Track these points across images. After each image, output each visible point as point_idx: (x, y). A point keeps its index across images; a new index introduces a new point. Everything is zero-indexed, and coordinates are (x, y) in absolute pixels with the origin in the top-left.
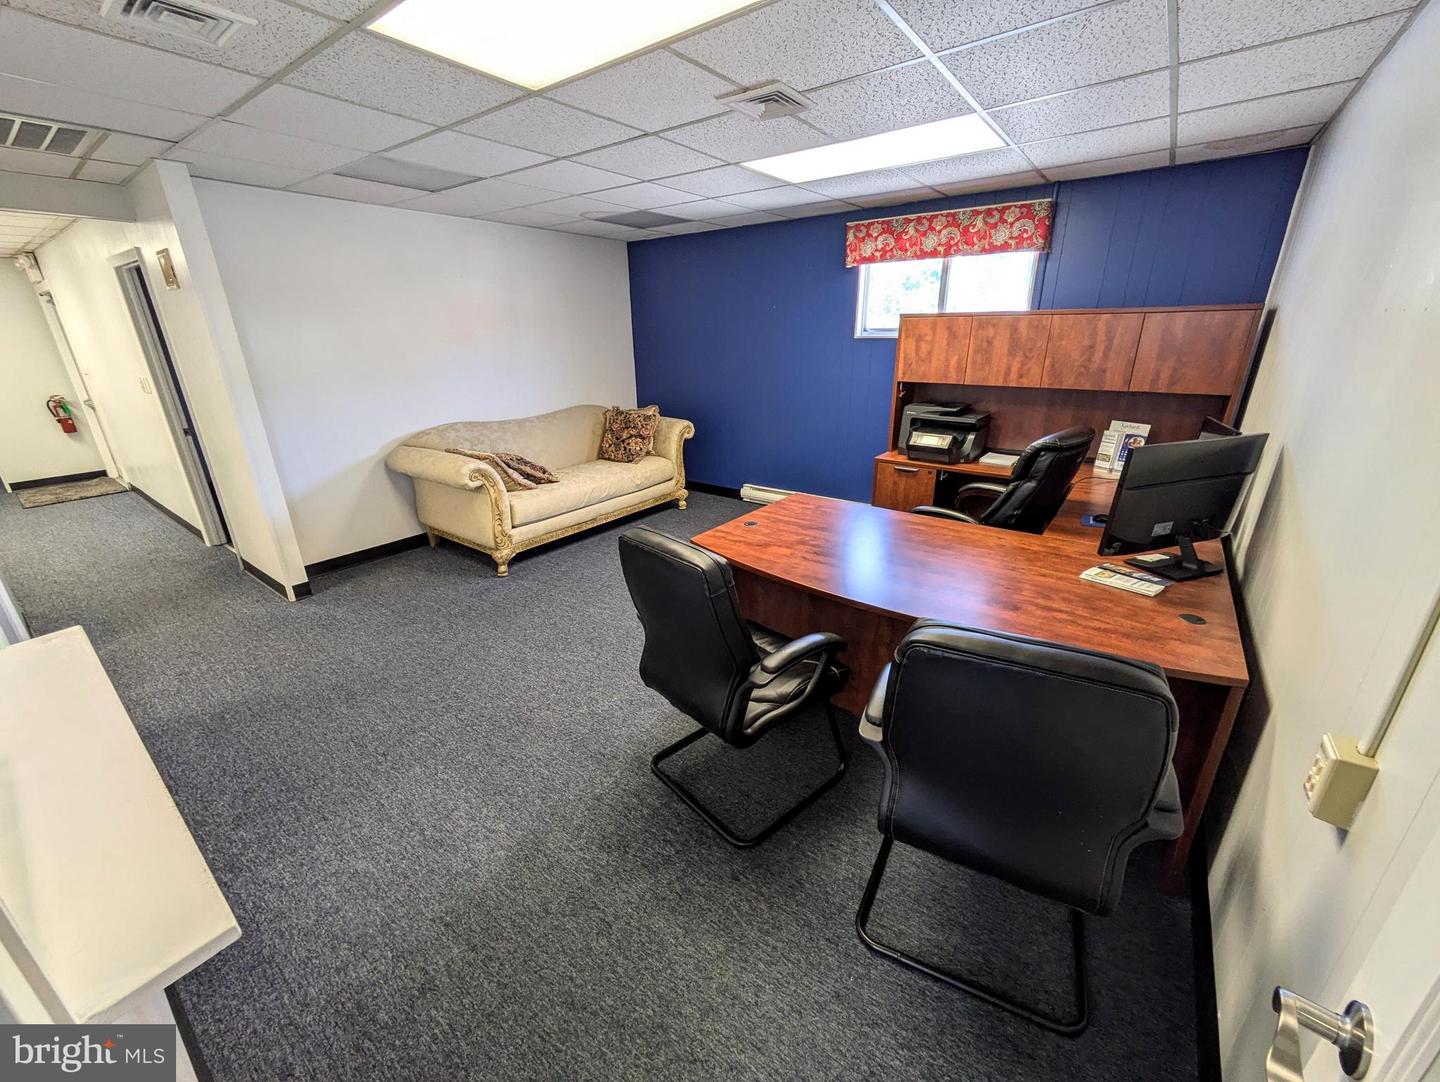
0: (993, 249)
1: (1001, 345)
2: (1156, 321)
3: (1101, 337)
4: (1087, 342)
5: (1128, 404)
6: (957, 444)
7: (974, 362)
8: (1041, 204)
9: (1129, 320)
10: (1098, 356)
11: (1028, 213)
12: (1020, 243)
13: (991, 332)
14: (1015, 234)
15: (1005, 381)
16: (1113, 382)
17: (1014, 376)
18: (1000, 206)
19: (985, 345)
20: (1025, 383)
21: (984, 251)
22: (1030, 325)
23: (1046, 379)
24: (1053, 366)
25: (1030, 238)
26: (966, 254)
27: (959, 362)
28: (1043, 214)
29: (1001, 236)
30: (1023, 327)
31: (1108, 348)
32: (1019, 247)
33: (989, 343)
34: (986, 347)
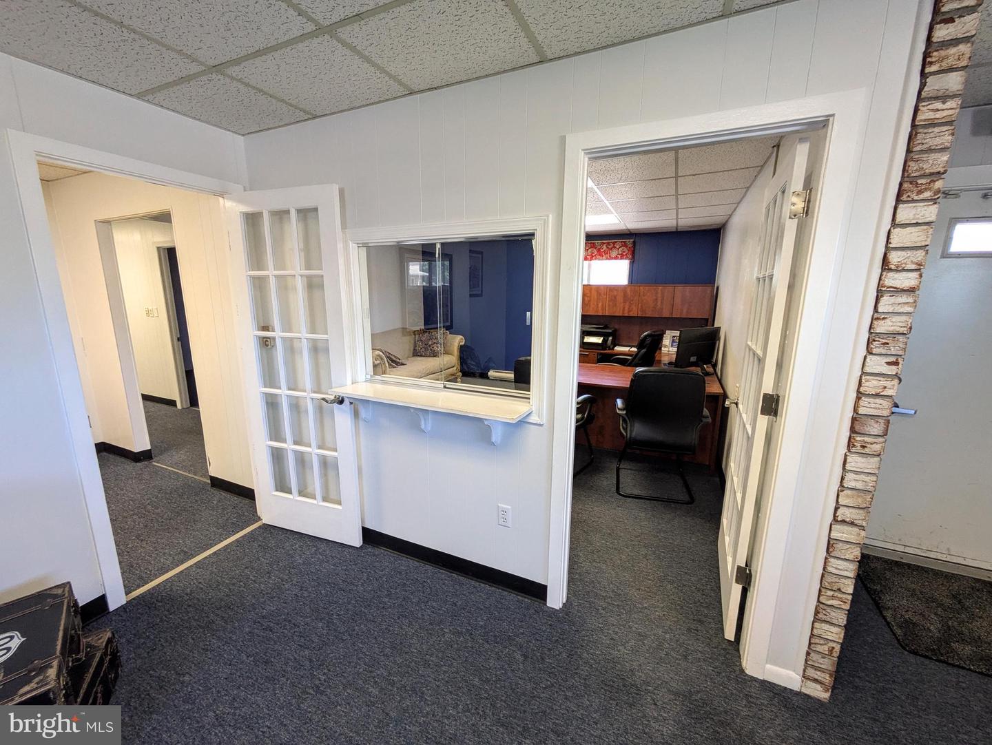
0: (611, 258)
1: (620, 299)
2: (679, 289)
3: (659, 295)
4: (655, 298)
5: (672, 323)
6: (605, 341)
7: (609, 305)
8: (629, 241)
9: (669, 289)
10: (659, 303)
11: (625, 245)
12: (622, 257)
13: (615, 293)
14: (620, 253)
15: (623, 313)
16: (666, 314)
17: (626, 312)
18: (613, 241)
19: (613, 298)
20: (631, 314)
21: (607, 259)
22: (631, 291)
23: (639, 312)
24: (642, 306)
25: (626, 255)
26: (599, 260)
27: (602, 305)
28: (630, 246)
29: (614, 253)
30: (629, 292)
31: (663, 299)
32: (621, 258)
33: (615, 297)
34: (613, 299)
